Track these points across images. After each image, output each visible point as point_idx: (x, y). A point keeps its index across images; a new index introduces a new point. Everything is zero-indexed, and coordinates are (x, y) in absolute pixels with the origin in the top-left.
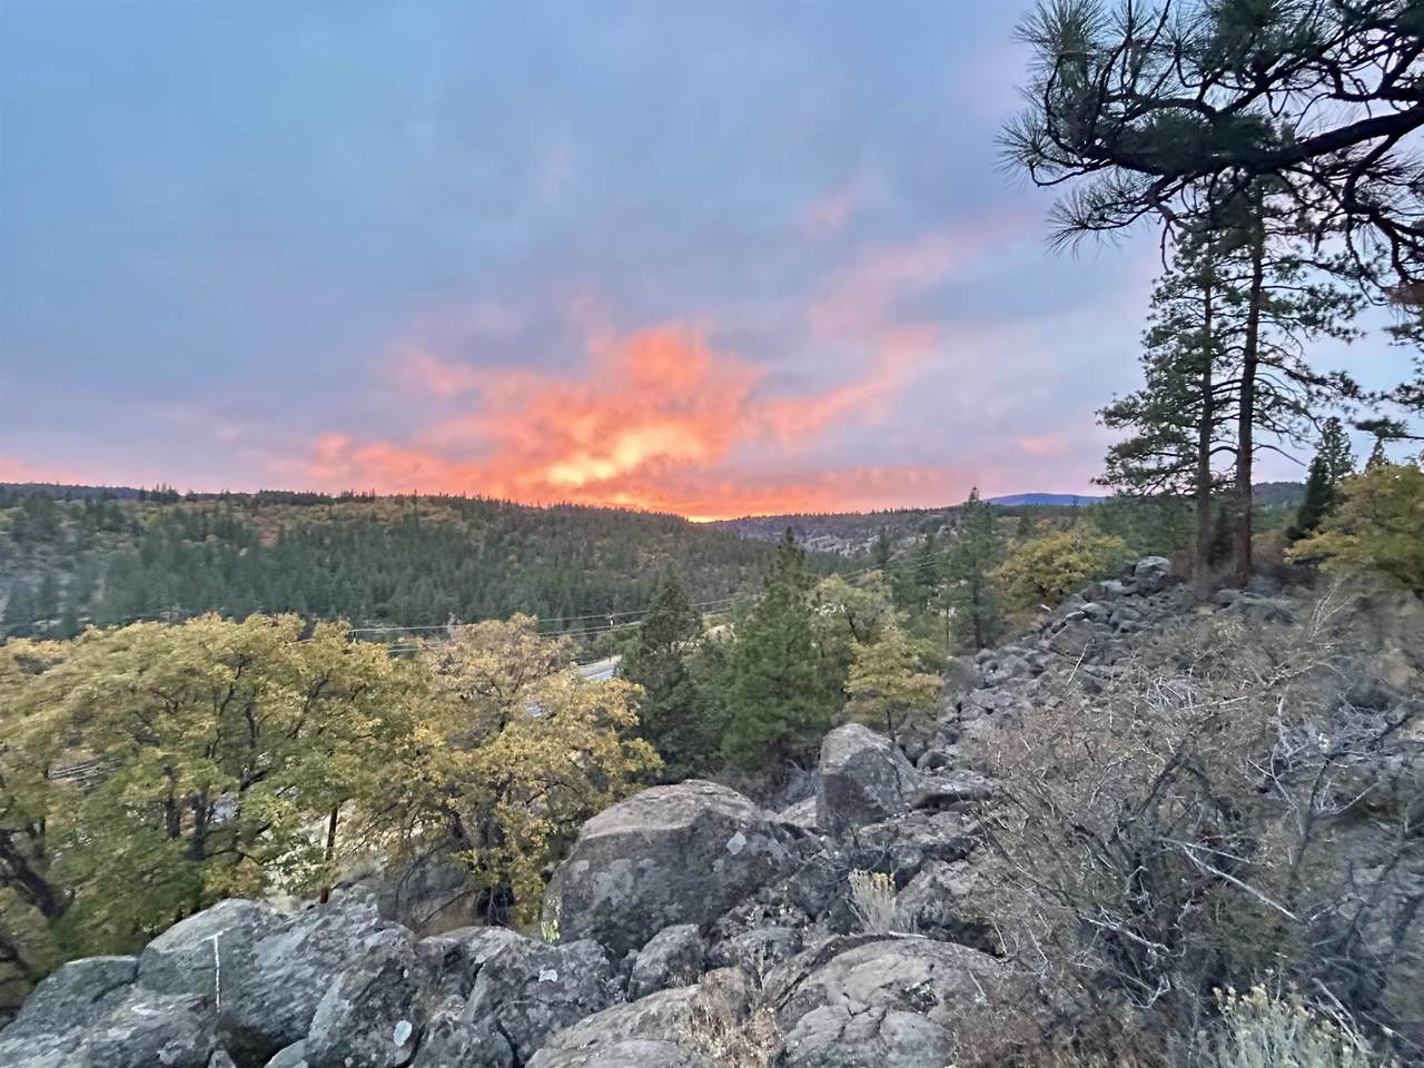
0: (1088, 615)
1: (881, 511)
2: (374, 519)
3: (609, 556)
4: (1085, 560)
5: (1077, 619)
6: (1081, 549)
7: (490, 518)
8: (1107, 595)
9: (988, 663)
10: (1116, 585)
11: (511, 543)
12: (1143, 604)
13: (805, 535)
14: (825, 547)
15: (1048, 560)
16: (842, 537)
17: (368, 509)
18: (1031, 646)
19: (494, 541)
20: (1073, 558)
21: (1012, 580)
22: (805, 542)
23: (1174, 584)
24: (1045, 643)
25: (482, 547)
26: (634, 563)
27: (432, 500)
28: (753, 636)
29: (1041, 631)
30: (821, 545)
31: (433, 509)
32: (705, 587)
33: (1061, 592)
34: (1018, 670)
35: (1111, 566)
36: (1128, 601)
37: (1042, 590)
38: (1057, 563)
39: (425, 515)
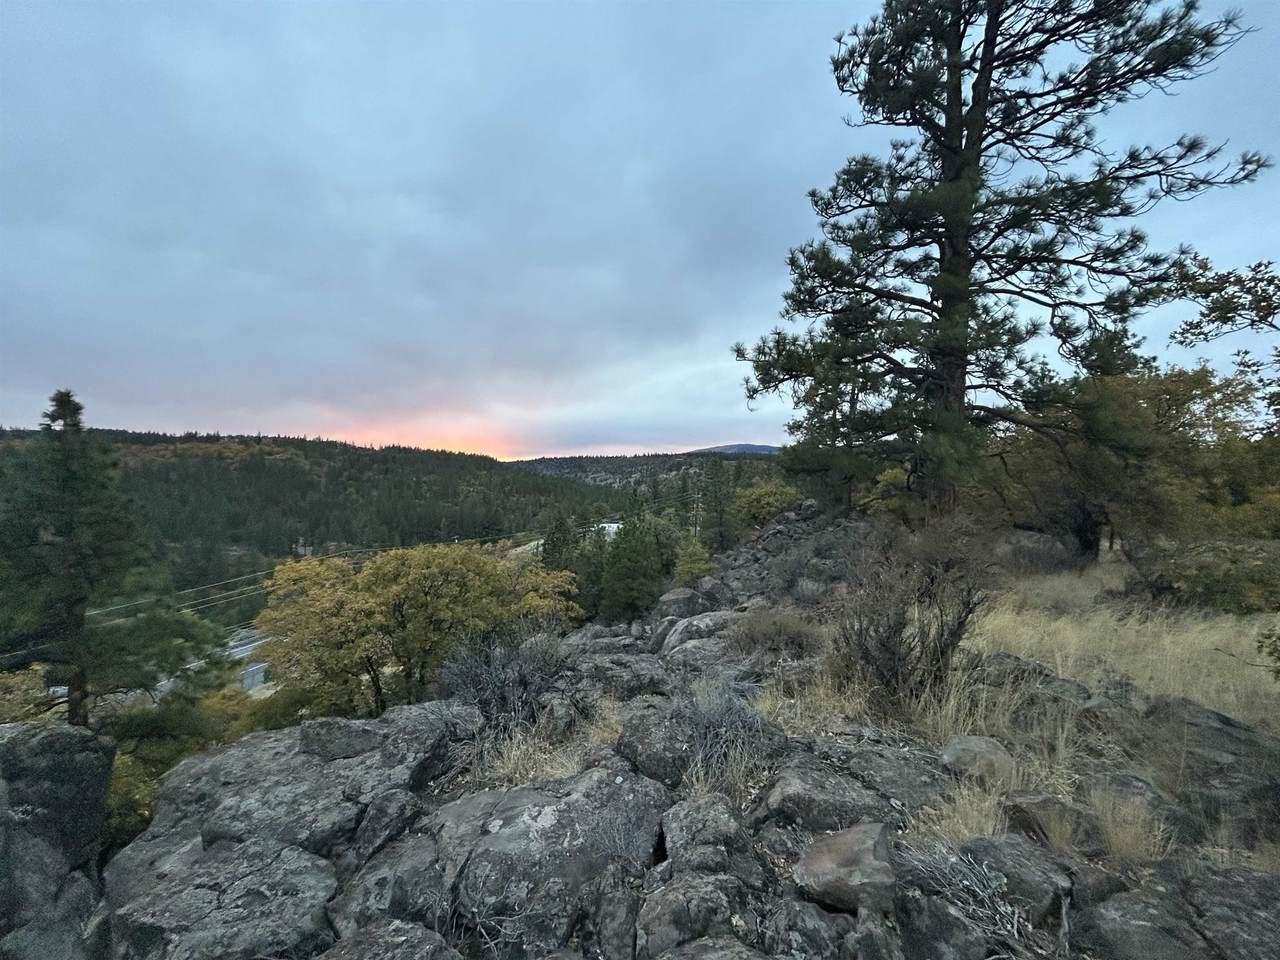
1: (641, 455)
2: (220, 457)
4: (777, 501)
5: (774, 534)
7: (330, 457)
8: (788, 521)
10: (792, 515)
11: (350, 478)
13: (586, 472)
15: (758, 500)
16: (613, 473)
17: (214, 448)
18: (753, 549)
20: (771, 500)
21: (739, 511)
23: (818, 516)
24: (760, 547)
27: (275, 440)
29: (757, 540)
31: (276, 449)
33: (764, 518)
35: (789, 504)
37: (755, 517)
38: (763, 502)
39: (270, 454)
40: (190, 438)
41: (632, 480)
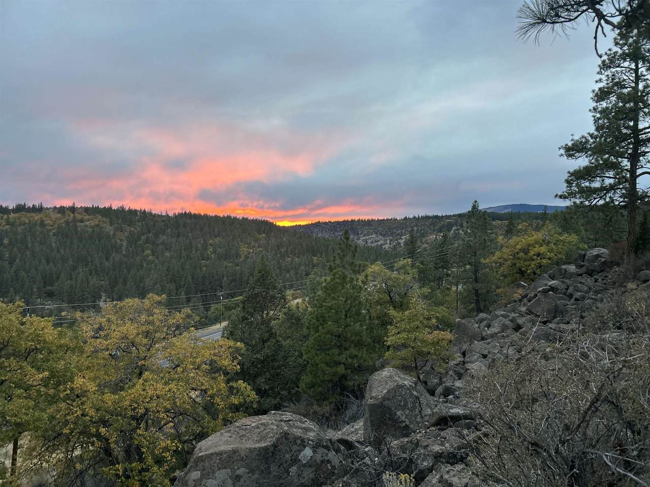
0: (552, 289)
1: (411, 217)
2: (42, 224)
3: (219, 250)
4: (551, 251)
5: (545, 292)
6: (548, 243)
7: (131, 224)
8: (565, 275)
9: (484, 323)
10: (572, 268)
11: (147, 242)
12: (589, 281)
13: (358, 234)
14: (372, 243)
15: (526, 251)
16: (384, 236)
17: (37, 217)
18: (514, 311)
19: (133, 240)
20: (543, 249)
21: (501, 265)
22: (359, 239)
23: (611, 268)
24: (523, 309)
25: (125, 244)
26: (238, 255)
27: (86, 210)
28: (321, 306)
29: (520, 301)
30: (369, 241)
31: (87, 217)
32: (288, 271)
33: (534, 273)
34: (504, 328)
35: (568, 255)
36: (580, 279)
37: (522, 273)
38: (532, 253)
39: (82, 221)
40: (20, 208)
41: (402, 241)
